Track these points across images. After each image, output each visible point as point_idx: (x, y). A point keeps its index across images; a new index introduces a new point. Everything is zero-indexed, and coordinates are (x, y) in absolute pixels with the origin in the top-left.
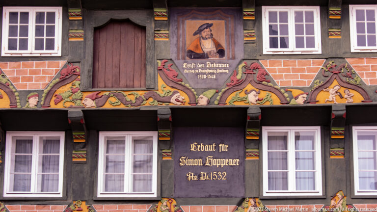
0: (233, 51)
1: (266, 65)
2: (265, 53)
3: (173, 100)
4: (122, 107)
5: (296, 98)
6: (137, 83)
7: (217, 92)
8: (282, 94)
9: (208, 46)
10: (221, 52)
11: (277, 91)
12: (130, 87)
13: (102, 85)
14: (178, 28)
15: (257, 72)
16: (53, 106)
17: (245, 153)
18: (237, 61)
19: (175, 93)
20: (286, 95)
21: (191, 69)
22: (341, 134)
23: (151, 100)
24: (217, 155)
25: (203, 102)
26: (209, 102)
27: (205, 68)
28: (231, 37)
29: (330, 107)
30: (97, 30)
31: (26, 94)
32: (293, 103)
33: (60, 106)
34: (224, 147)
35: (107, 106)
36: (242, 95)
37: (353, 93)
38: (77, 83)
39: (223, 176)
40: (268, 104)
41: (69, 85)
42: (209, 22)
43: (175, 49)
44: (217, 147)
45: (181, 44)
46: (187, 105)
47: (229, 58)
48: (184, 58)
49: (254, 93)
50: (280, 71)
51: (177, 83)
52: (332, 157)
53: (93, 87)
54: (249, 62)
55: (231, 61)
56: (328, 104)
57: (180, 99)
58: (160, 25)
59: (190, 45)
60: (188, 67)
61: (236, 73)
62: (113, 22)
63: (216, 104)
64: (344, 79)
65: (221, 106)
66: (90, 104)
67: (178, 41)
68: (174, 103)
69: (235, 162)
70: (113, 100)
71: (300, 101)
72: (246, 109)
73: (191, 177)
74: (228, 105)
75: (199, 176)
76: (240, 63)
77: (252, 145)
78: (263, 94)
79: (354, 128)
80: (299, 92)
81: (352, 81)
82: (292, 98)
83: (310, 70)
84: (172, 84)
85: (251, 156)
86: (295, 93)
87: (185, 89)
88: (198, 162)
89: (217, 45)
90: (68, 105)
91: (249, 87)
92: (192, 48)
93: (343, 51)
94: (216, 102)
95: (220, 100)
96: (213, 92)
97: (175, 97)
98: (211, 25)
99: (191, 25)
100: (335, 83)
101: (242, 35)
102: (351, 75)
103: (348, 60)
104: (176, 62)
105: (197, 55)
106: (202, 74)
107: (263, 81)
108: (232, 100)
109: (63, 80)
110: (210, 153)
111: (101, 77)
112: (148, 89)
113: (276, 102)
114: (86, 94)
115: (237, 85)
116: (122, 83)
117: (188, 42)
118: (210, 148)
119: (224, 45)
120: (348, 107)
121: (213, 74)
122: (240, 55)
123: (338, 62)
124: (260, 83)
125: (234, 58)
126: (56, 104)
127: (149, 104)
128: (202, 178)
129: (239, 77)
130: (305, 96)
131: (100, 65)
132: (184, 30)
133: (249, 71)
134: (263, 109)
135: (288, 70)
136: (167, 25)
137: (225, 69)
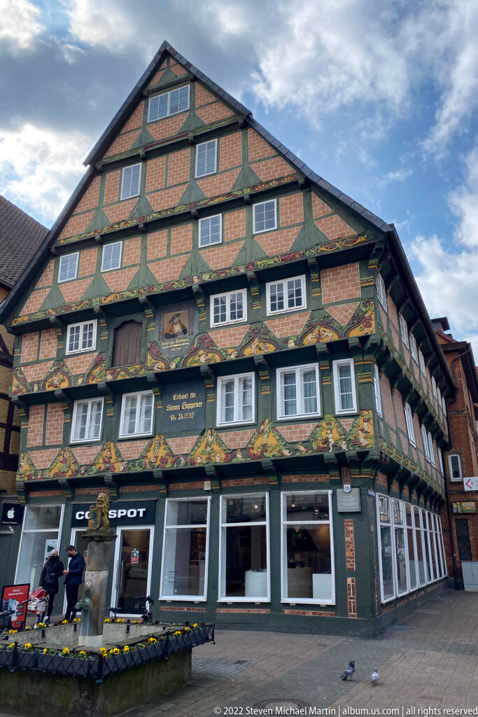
0: (192, 329)
1: (212, 335)
2: (211, 327)
3: (155, 368)
4: (127, 377)
5: (231, 355)
6: (137, 360)
7: (182, 359)
8: (222, 353)
9: (177, 328)
10: (185, 331)
11: (218, 352)
12: (133, 363)
13: (118, 364)
14: (160, 320)
15: (206, 341)
16: (91, 382)
17: (206, 397)
18: (194, 336)
19: (156, 363)
20: (224, 354)
21: (166, 346)
22: (266, 376)
23: (143, 370)
24: (189, 401)
25: (173, 367)
26: (177, 366)
27: (175, 344)
28: (191, 320)
29: (252, 358)
30: (116, 329)
31: (77, 377)
32: (228, 358)
33: (94, 382)
34: (193, 395)
35: (119, 378)
36: (197, 358)
37: (268, 345)
38: (103, 365)
39: (192, 415)
40: (212, 362)
41: (99, 368)
42: (178, 312)
43: (158, 334)
44: (189, 396)
45: (162, 330)
46: (164, 370)
47: (189, 335)
48: (163, 339)
49: (204, 355)
50: (221, 337)
51: (158, 356)
52: (263, 393)
53: (112, 366)
54: (202, 335)
55: (190, 337)
56: (252, 355)
57: (160, 367)
58: (150, 320)
59: (166, 329)
60: (165, 345)
61: (193, 344)
62: (125, 323)
63: (181, 367)
64: (262, 336)
65: (184, 368)
66: (109, 378)
67: (160, 328)
68: (157, 370)
69: (199, 404)
70: (122, 373)
71: (233, 357)
72: (199, 367)
73: (173, 418)
74: (188, 366)
75: (177, 418)
76: (196, 337)
77: (211, 391)
78: (210, 355)
79: (277, 370)
80: (232, 350)
81: (267, 337)
82: (227, 355)
83: (240, 334)
84: (156, 357)
85: (210, 399)
86: (230, 351)
87: (163, 360)
88: (177, 407)
89: (183, 326)
90: (98, 380)
91: (201, 352)
92: (168, 332)
93: (261, 316)
94: (181, 366)
95: (183, 364)
96: (179, 358)
97: (156, 366)
98: (179, 314)
99: (168, 316)
100: (256, 340)
101: (198, 317)
102: (267, 332)
103: (265, 322)
104: (158, 342)
105: (170, 336)
106: (173, 348)
107: (210, 346)
108: (191, 363)
109: (96, 365)
110: (184, 400)
111: (117, 359)
112: (141, 363)
113: (218, 359)
114: (108, 372)
115: (194, 352)
116: (129, 361)
117: (165, 328)
118: (185, 397)
119: (187, 326)
120: (265, 356)
121: (179, 347)
122: (196, 331)
123: (258, 325)
124: (208, 348)
125: (192, 334)
126: (92, 380)
127: (142, 373)
128: (179, 419)
129: (195, 346)
130: (236, 352)
131: (118, 352)
132: (163, 321)
133: (202, 341)
134: (210, 366)
135: (225, 337)
136: (154, 319)
137: (187, 342)
